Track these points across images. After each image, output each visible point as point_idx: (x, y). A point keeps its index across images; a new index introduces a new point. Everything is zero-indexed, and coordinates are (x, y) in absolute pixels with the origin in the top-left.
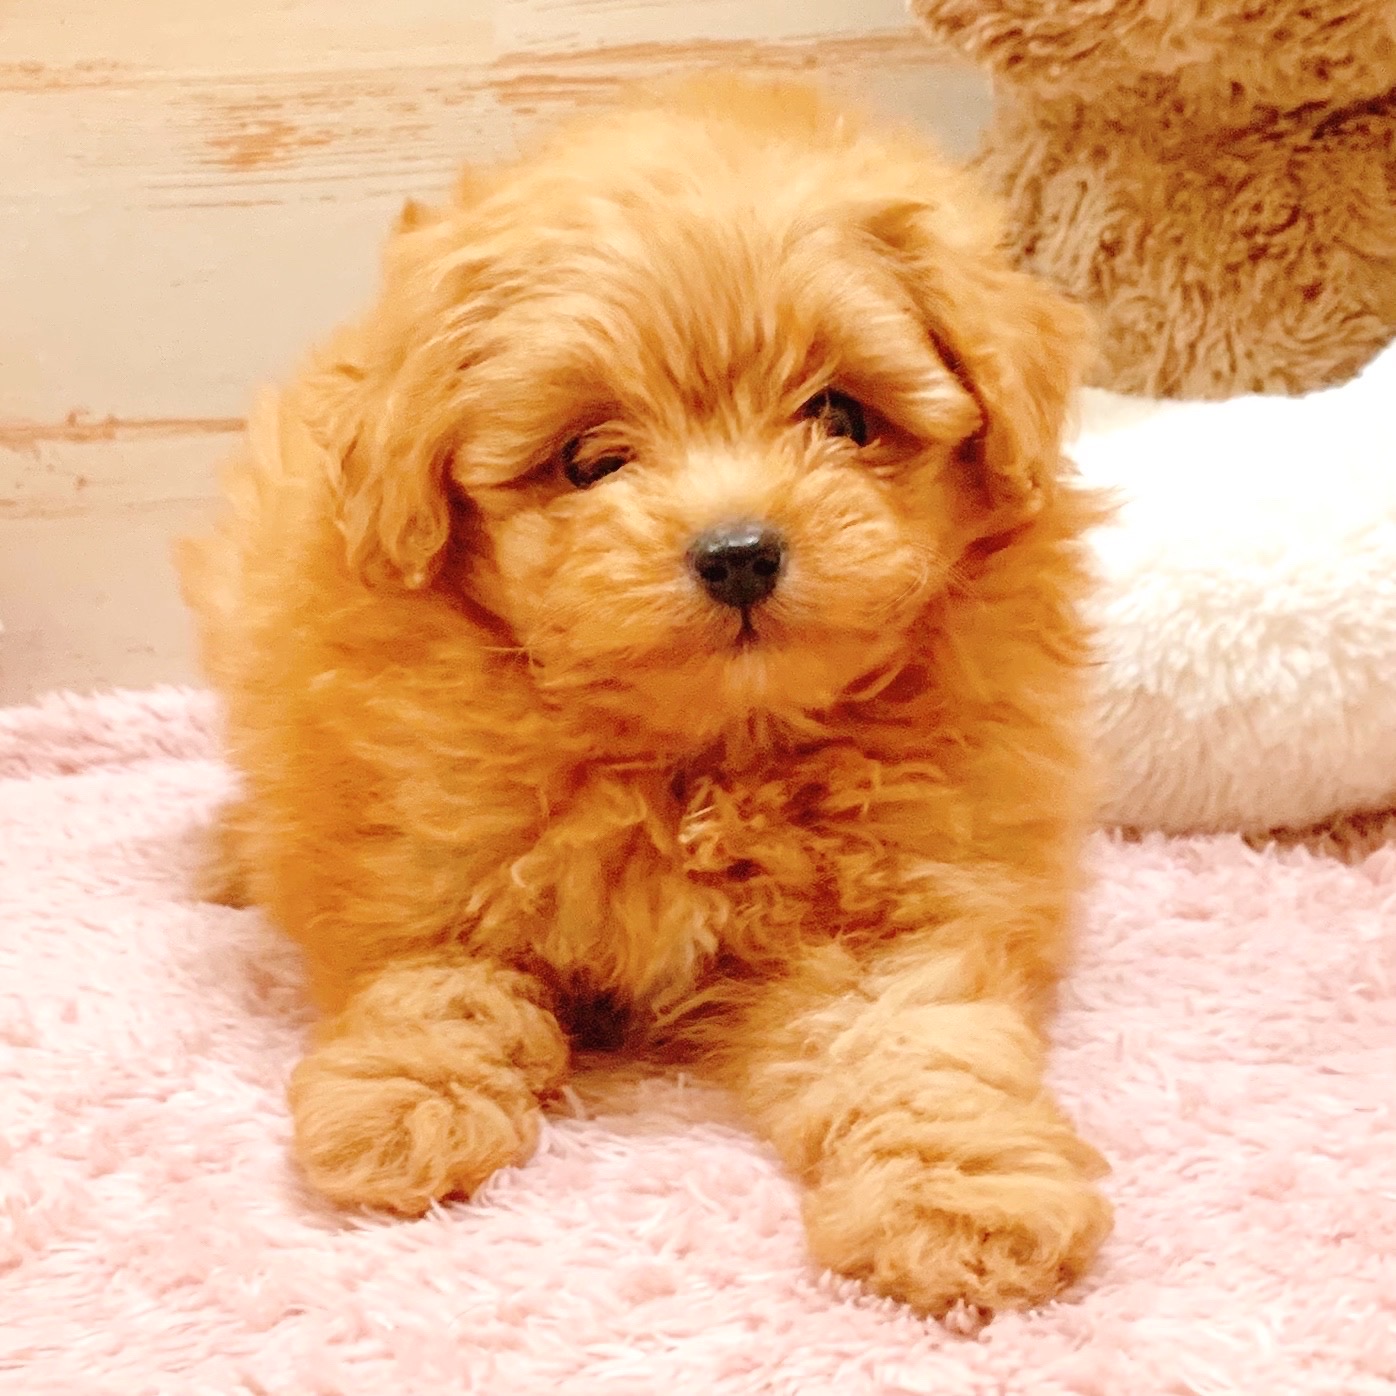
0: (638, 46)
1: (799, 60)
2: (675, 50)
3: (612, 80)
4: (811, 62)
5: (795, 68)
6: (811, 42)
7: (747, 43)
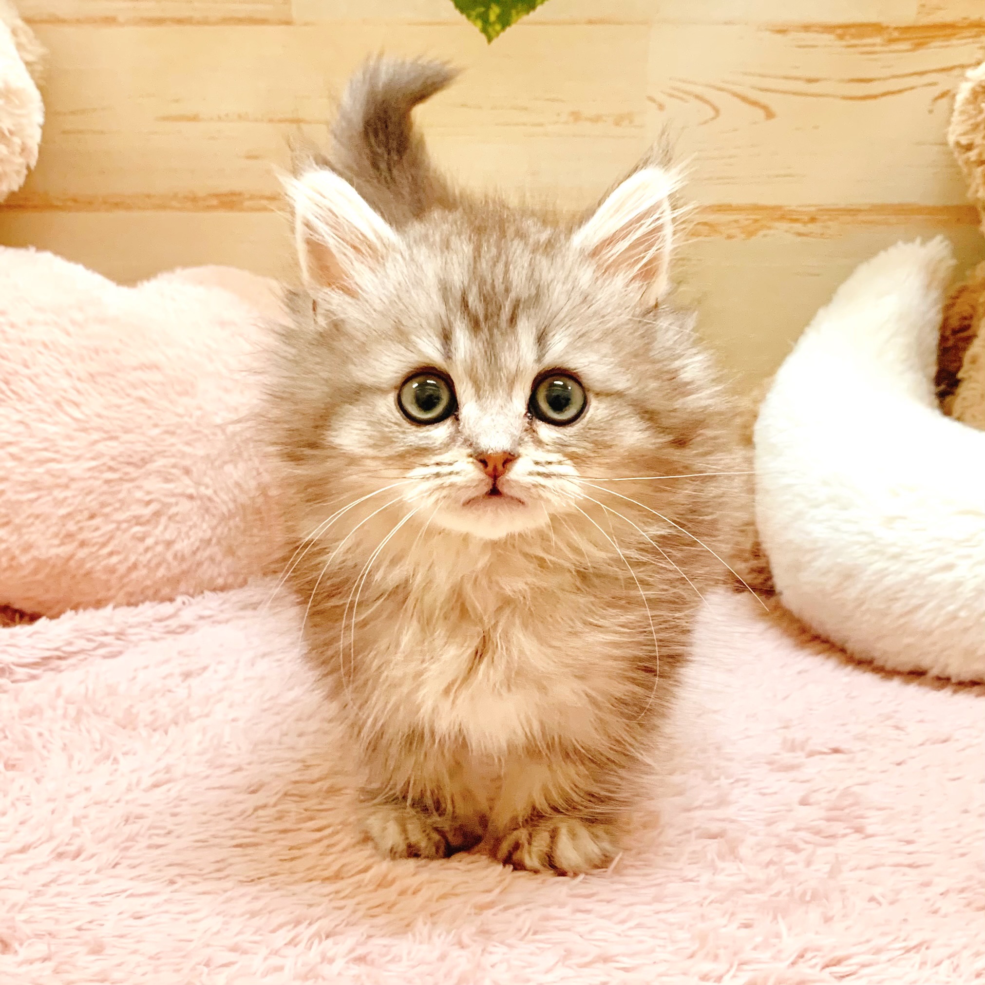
0: (720, 206)
1: (806, 218)
2: (739, 209)
3: (705, 224)
4: (813, 220)
5: (805, 223)
6: (813, 209)
7: (779, 208)
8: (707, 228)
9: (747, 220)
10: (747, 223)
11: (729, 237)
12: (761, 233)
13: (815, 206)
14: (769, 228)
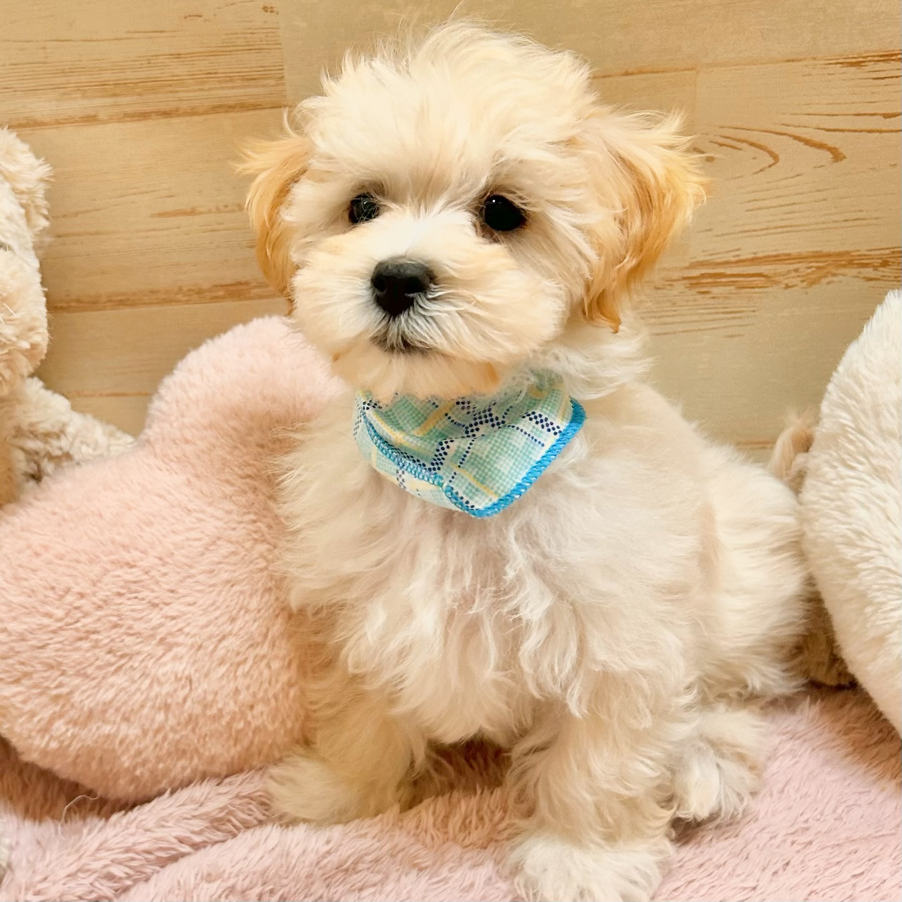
8: (762, 279)
9: (810, 268)
10: (809, 271)
11: (787, 287)
12: (824, 281)
13: (888, 249)
14: (835, 275)
